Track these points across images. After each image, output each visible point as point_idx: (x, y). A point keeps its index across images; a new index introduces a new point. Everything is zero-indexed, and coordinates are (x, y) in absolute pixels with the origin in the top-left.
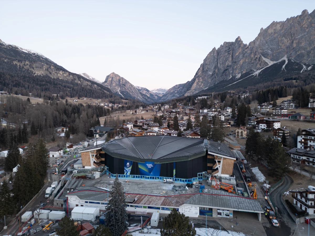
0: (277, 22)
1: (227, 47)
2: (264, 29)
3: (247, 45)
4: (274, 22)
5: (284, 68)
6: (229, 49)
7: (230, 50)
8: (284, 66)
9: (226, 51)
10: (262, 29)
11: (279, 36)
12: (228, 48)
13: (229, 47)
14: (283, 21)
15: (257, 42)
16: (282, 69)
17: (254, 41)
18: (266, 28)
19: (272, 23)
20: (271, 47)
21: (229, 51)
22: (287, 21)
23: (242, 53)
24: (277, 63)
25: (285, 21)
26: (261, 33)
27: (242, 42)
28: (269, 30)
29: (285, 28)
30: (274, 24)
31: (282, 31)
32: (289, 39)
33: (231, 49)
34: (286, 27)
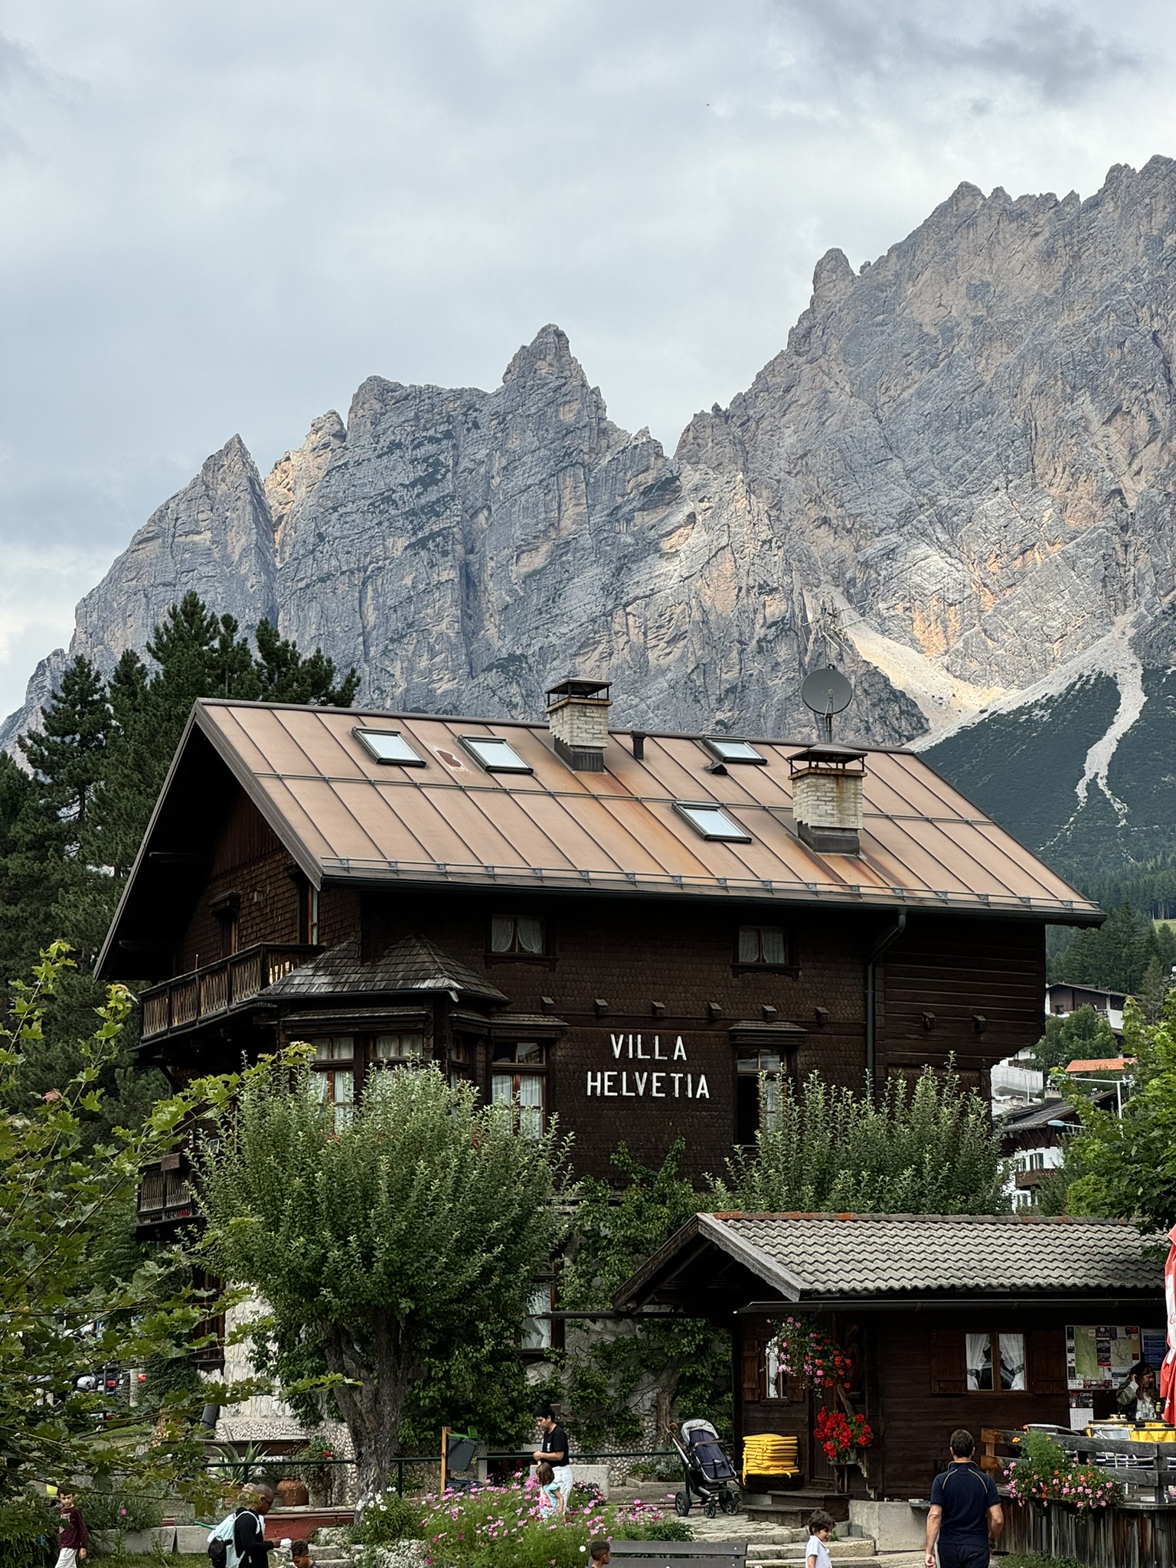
0: (998, 192)
1: (395, 446)
2: (856, 268)
3: (657, 449)
4: (966, 190)
5: (1104, 772)
6: (427, 482)
7: (433, 494)
8: (1099, 757)
9: (388, 500)
10: (833, 262)
11: (1032, 379)
12: (421, 471)
13: (430, 448)
14: (1073, 197)
15: (774, 430)
16: (1081, 790)
17: (742, 401)
18: (882, 261)
19: (942, 210)
20: (944, 501)
21: (432, 510)
22: (1109, 206)
23: (597, 550)
24: (1020, 711)
25: (1095, 203)
26: (822, 311)
27: (594, 401)
28: (910, 290)
29: (1096, 284)
30: (969, 222)
31: (1065, 320)
32: (1143, 425)
33: (449, 486)
34: (1113, 277)
